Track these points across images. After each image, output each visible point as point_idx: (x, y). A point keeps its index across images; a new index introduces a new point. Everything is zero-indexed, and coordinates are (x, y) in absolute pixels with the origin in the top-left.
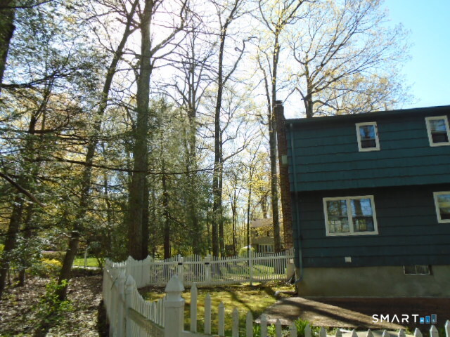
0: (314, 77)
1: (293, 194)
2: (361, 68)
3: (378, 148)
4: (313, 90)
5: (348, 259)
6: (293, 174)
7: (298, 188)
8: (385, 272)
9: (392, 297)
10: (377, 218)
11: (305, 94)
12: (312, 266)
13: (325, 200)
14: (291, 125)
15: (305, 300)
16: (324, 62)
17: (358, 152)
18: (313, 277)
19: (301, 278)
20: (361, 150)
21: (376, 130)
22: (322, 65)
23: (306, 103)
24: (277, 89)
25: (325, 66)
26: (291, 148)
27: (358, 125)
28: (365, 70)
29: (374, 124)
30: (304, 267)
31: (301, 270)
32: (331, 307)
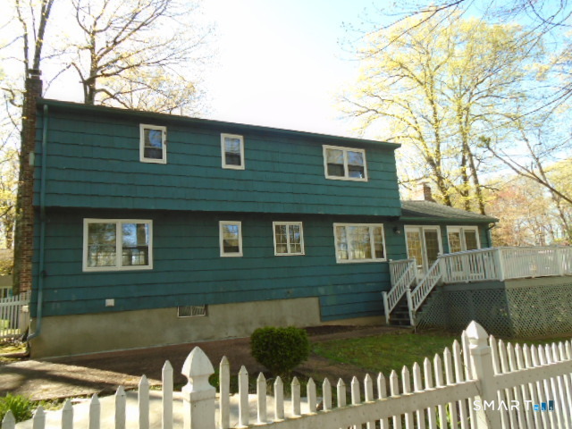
0: (102, 55)
1: (37, 210)
2: (164, 62)
3: (164, 161)
4: (99, 73)
5: (110, 302)
6: (40, 180)
7: (46, 202)
8: (155, 316)
9: (160, 346)
10: (153, 248)
11: (87, 76)
12: (56, 314)
13: (87, 222)
14: (46, 107)
15: (39, 363)
16: (118, 40)
17: (138, 161)
18: (56, 330)
19: (37, 332)
20: (142, 159)
21: (164, 138)
22: (115, 43)
23: (85, 89)
24: (42, 56)
25: (118, 46)
26: (41, 142)
27: (142, 127)
28: (169, 65)
29: (164, 129)
30: (43, 316)
31: (38, 321)
32: (74, 368)
